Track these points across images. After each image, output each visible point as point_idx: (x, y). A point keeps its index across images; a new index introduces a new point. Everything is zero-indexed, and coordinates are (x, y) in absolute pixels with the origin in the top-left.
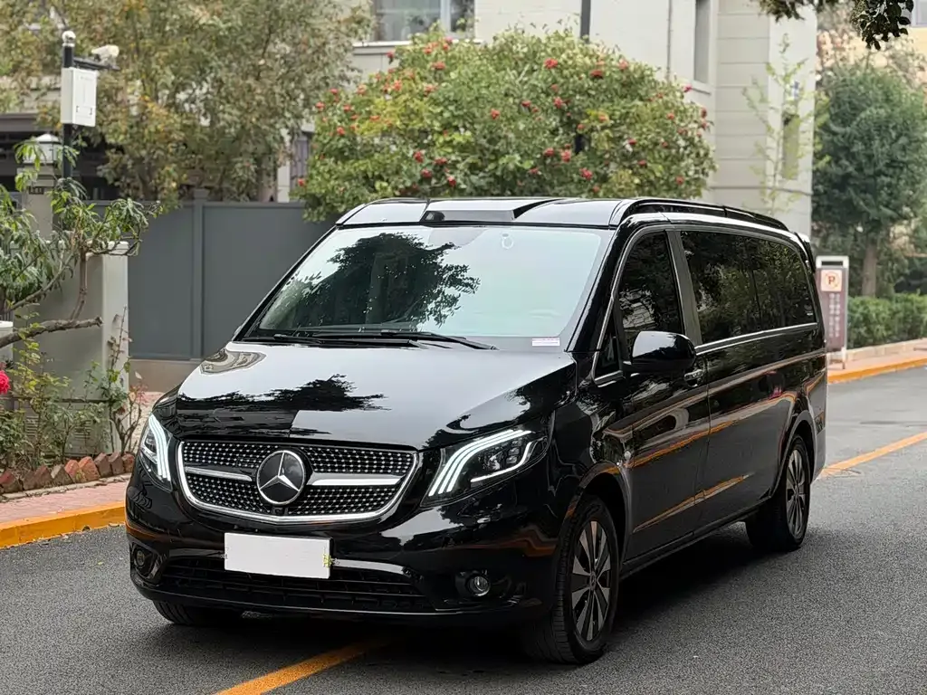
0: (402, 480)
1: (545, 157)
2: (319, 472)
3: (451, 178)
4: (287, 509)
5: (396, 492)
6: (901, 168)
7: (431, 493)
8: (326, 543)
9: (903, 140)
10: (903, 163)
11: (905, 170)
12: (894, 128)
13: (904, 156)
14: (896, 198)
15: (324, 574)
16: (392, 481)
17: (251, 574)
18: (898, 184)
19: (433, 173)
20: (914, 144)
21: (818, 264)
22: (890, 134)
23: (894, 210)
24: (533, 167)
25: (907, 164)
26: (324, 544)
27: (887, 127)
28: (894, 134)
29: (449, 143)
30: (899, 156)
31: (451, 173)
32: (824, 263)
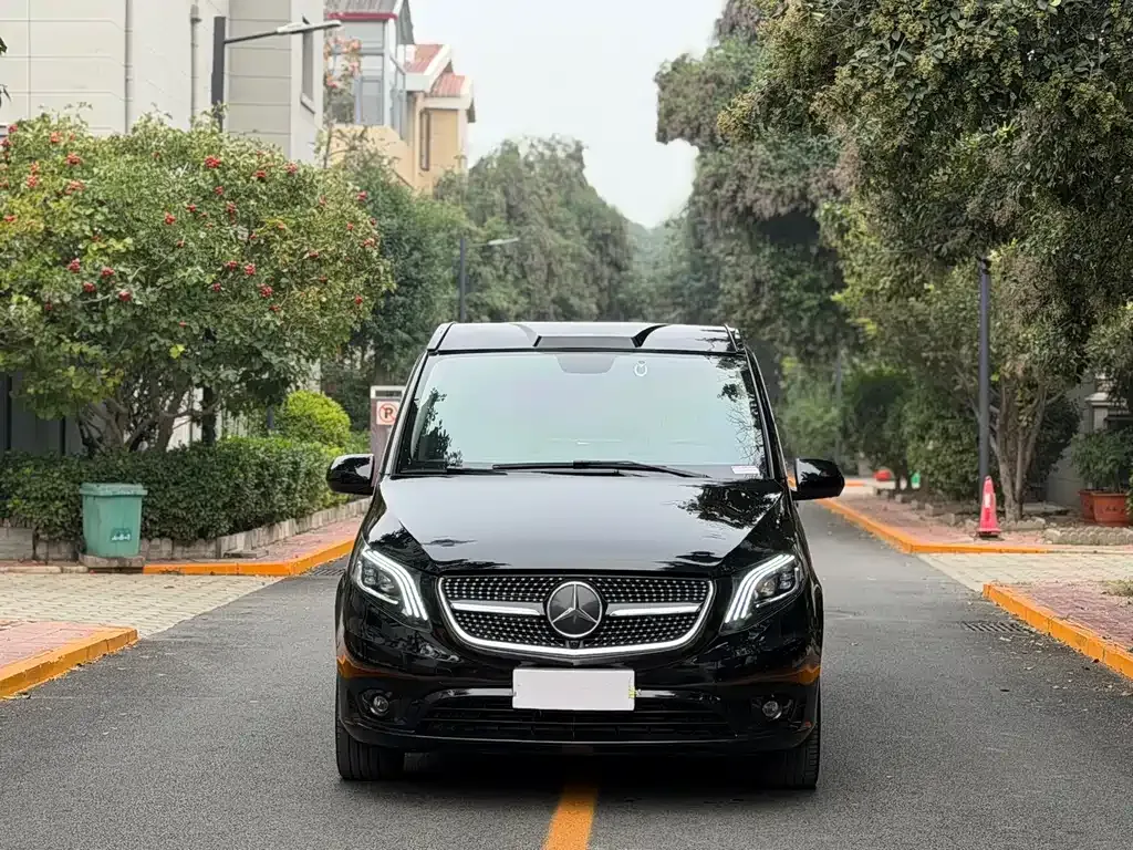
0: (702, 607)
1: (227, 270)
2: (612, 602)
3: (123, 292)
4: (582, 643)
5: (695, 620)
6: (416, 287)
7: (727, 620)
8: (631, 674)
9: (417, 255)
10: (417, 280)
11: (420, 288)
12: (408, 241)
13: (418, 273)
14: (411, 320)
15: (630, 706)
16: (693, 608)
17: (543, 711)
18: (412, 303)
19: (98, 286)
20: (427, 260)
21: (373, 395)
22: (404, 247)
23: (409, 333)
24: (214, 282)
25: (420, 282)
26: (629, 675)
27: (400, 239)
28: (408, 249)
29: (103, 252)
30: (413, 271)
31: (122, 287)
32: (378, 393)
